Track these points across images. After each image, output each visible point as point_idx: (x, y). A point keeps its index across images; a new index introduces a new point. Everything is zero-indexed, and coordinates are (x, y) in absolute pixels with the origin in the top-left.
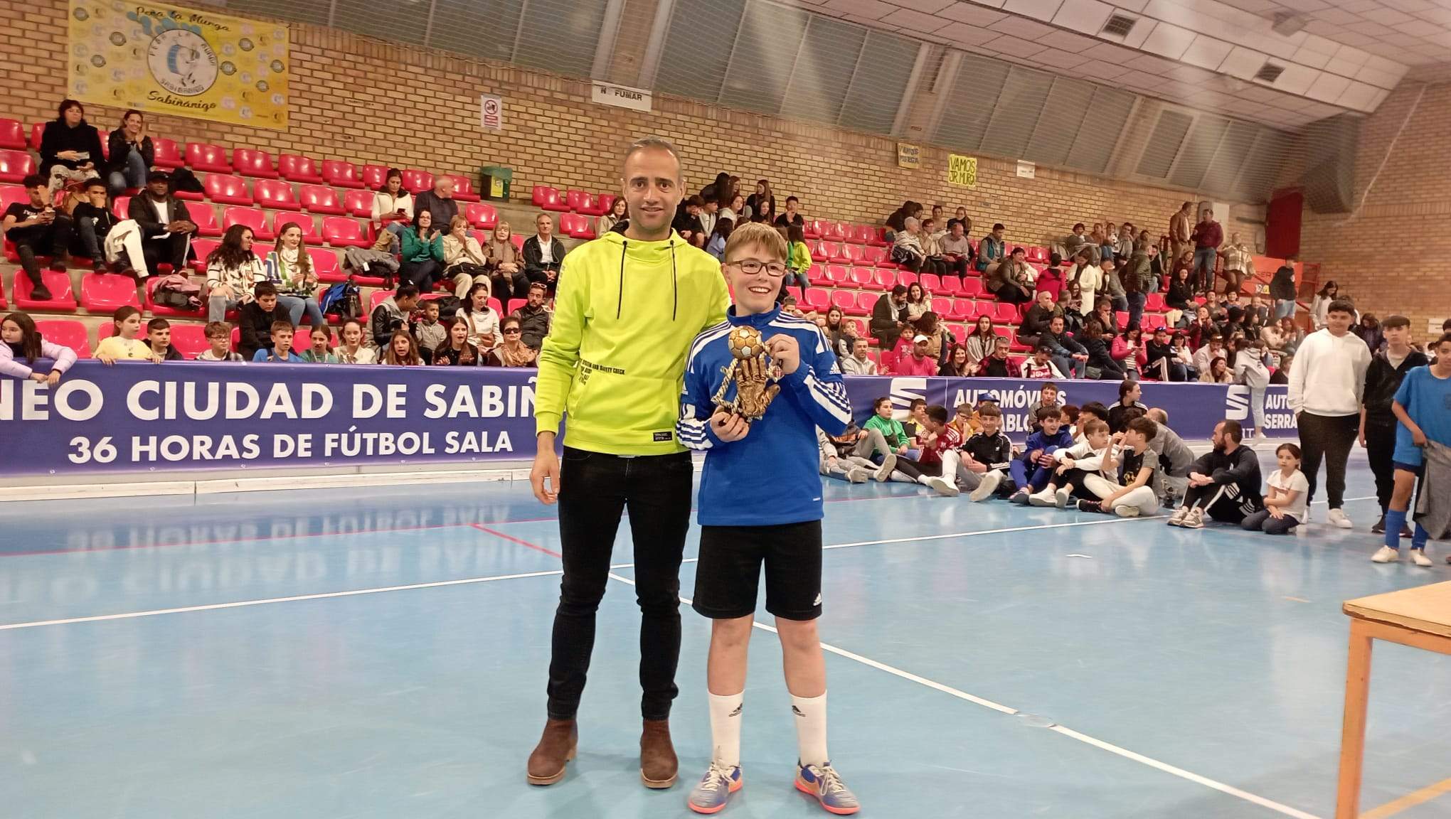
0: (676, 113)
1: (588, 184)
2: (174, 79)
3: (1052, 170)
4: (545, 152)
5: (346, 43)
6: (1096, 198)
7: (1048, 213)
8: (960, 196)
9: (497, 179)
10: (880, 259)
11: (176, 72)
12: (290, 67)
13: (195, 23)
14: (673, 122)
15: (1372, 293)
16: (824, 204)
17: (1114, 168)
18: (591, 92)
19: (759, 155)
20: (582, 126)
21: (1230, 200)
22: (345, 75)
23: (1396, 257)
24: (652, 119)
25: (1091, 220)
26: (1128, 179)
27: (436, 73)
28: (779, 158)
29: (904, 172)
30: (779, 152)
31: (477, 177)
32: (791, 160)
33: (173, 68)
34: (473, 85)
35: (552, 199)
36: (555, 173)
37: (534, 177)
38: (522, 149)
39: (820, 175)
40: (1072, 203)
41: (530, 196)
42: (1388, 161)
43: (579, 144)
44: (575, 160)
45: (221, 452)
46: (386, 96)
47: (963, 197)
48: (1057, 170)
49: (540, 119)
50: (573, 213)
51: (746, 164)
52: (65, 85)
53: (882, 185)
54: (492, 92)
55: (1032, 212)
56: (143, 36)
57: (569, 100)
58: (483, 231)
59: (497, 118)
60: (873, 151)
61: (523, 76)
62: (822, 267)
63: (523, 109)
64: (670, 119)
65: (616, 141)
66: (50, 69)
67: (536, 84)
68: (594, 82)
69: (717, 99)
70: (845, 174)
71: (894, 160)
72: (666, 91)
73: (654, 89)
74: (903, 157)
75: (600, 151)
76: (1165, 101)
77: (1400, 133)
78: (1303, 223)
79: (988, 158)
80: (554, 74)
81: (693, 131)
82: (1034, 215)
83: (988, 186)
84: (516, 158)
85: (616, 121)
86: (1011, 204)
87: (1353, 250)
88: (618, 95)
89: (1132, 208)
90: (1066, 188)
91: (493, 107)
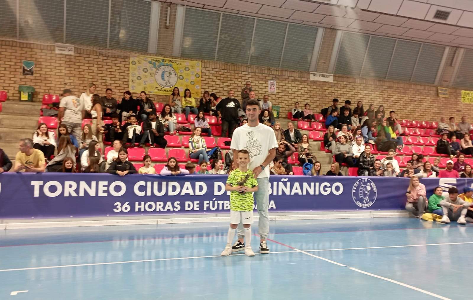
0: (344, 82)
2: (163, 83)
4: (292, 100)
5: (221, 65)
10: (432, 134)
11: (164, 80)
12: (202, 75)
13: (170, 63)
14: (342, 85)
16: (407, 113)
18: (309, 76)
19: (378, 95)
22: (220, 77)
24: (333, 84)
27: (252, 74)
28: (386, 96)
29: (441, 99)
32: (392, 97)
33: (163, 79)
34: (266, 77)
37: (288, 109)
38: (284, 99)
39: (404, 102)
41: (287, 116)
43: (305, 96)
45: (166, 208)
46: (234, 83)
47: (469, 108)
49: (290, 87)
51: (373, 99)
52: (128, 87)
53: (432, 104)
54: (272, 79)
56: (153, 69)
57: (301, 80)
59: (274, 88)
60: (427, 91)
61: (284, 72)
62: (406, 137)
63: (284, 84)
64: (341, 84)
65: (319, 94)
66: (124, 82)
67: (289, 75)
68: (311, 72)
69: (359, 75)
70: (415, 101)
71: (436, 94)
72: (339, 73)
73: (334, 73)
74: (440, 93)
75: (313, 98)
80: (296, 71)
81: (350, 88)
84: (282, 102)
85: (320, 86)
88: (320, 77)
91: (273, 84)
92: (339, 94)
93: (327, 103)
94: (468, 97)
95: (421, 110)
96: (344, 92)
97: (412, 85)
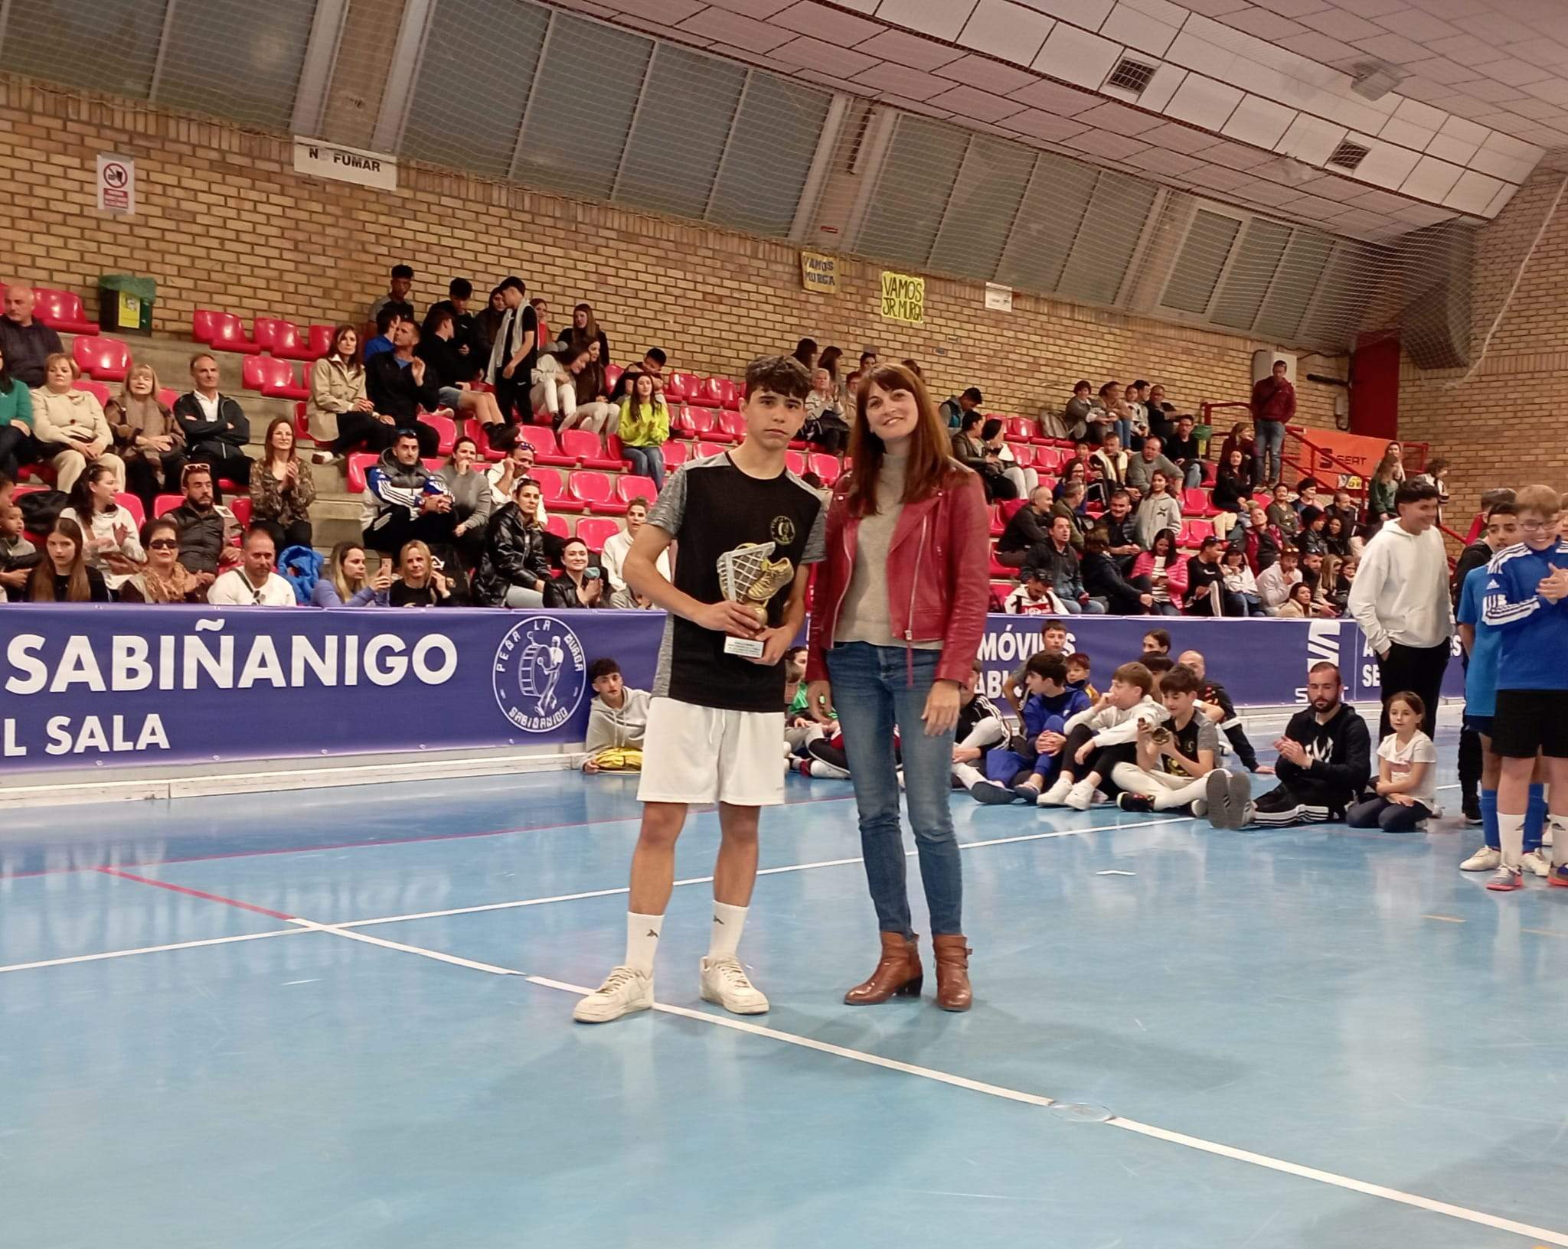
0: (439, 195)
1: (291, 309)
3: (1037, 299)
4: (214, 254)
6: (1104, 343)
7: (1034, 366)
8: (899, 337)
9: (130, 297)
14: (434, 209)
17: (1130, 297)
18: (291, 155)
19: (580, 265)
20: (278, 211)
21: (1298, 349)
23: (1532, 432)
24: (399, 202)
25: (1097, 377)
26: (1151, 315)
27: (16, 115)
28: (613, 271)
29: (812, 299)
30: (611, 262)
31: (92, 293)
32: (633, 275)
34: (82, 137)
35: (228, 332)
36: (231, 289)
37: (194, 296)
38: (173, 248)
39: (680, 301)
40: (1069, 351)
41: (189, 327)
42: (1518, 291)
43: (273, 242)
47: (905, 339)
48: (1045, 300)
49: (202, 197)
50: (266, 354)
51: (559, 280)
53: (779, 318)
54: (116, 150)
55: (1009, 363)
57: (253, 168)
58: (107, 385)
59: (126, 194)
60: (762, 264)
61: (172, 124)
62: (688, 447)
63: (173, 180)
64: (429, 204)
65: (337, 239)
67: (194, 140)
68: (297, 138)
69: (507, 172)
70: (720, 300)
71: (796, 279)
72: (423, 157)
73: (402, 154)
74: (808, 274)
75: (309, 254)
76: (1202, 196)
77: (1533, 249)
78: (1402, 384)
79: (940, 279)
80: (226, 123)
81: (469, 225)
82: (1013, 368)
83: (942, 322)
84: (163, 262)
85: (338, 205)
86: (977, 351)
87: (1473, 423)
88: (340, 162)
89: (1157, 360)
90: (1058, 328)
91: (119, 175)
92: (423, 247)
93: (370, 279)
95: (741, 338)
96: (445, 241)
97: (711, 235)
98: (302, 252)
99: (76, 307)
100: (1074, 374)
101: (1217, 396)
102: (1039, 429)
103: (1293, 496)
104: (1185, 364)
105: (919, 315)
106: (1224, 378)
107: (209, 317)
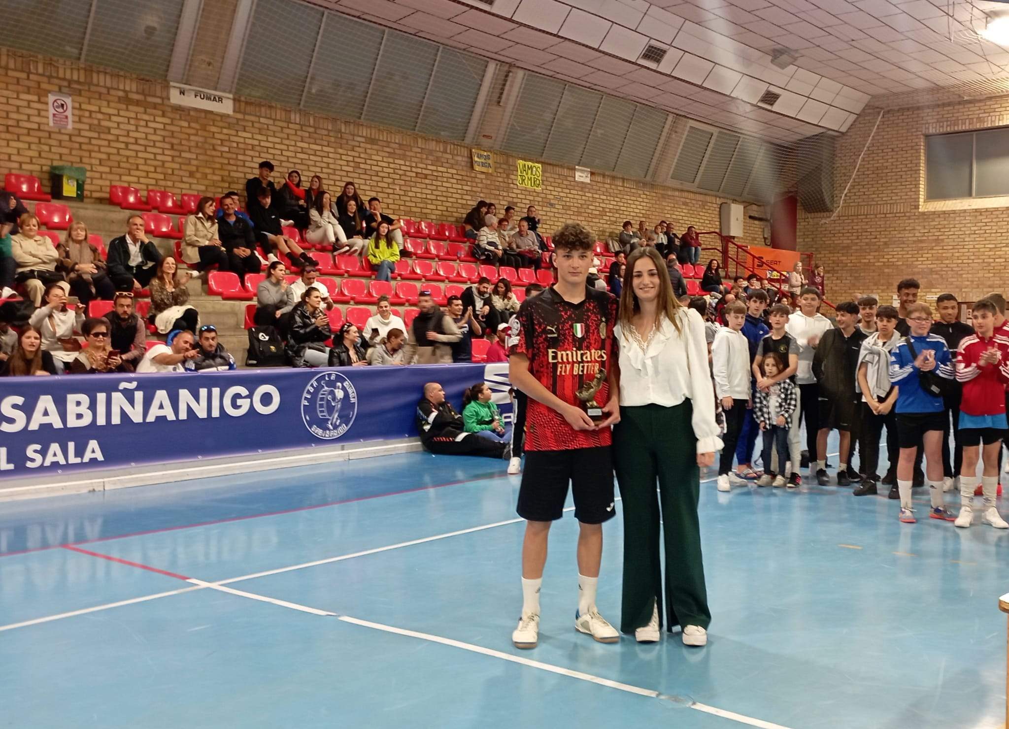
0: (261, 117)
1: (170, 184)
3: (604, 176)
4: (122, 152)
6: (641, 200)
7: (603, 213)
8: (528, 197)
9: (70, 178)
10: (462, 254)
14: (256, 125)
15: (851, 276)
16: (407, 204)
17: (654, 174)
18: (168, 93)
19: (344, 157)
20: (161, 126)
21: (744, 202)
23: (867, 247)
24: (235, 121)
25: (637, 218)
26: (665, 184)
28: (363, 161)
29: (479, 176)
30: (362, 156)
31: (46, 176)
32: (375, 163)
34: (39, 83)
36: (133, 172)
37: (110, 177)
39: (403, 177)
40: (622, 204)
41: (107, 196)
42: (858, 171)
43: (158, 144)
44: (155, 159)
47: (532, 198)
48: (608, 176)
49: (114, 118)
50: (155, 211)
51: (332, 166)
53: (460, 187)
54: (60, 90)
55: (590, 211)
57: (145, 101)
58: (57, 232)
59: (67, 117)
60: (449, 156)
61: (95, 75)
62: (410, 261)
63: (96, 109)
64: (253, 122)
65: (197, 143)
67: (109, 84)
68: (172, 84)
69: (299, 104)
70: (426, 177)
71: (469, 165)
72: (249, 95)
73: (236, 93)
74: (476, 162)
75: (181, 151)
76: (691, 118)
77: (865, 149)
78: (798, 220)
79: (550, 164)
80: (128, 75)
81: (277, 134)
82: (592, 214)
83: (552, 188)
84: (90, 157)
85: (197, 122)
86: (572, 204)
87: (836, 242)
88: (198, 98)
89: (669, 208)
90: (615, 191)
91: (62, 106)
92: (250, 147)
93: (218, 166)
94: (530, 176)
95: (438, 198)
96: (262, 144)
97: (420, 140)
98: (176, 150)
99: (36, 185)
100: (625, 217)
101: (702, 228)
102: (606, 248)
103: (745, 283)
104: (684, 211)
105: (539, 185)
106: (706, 218)
107: (119, 190)
